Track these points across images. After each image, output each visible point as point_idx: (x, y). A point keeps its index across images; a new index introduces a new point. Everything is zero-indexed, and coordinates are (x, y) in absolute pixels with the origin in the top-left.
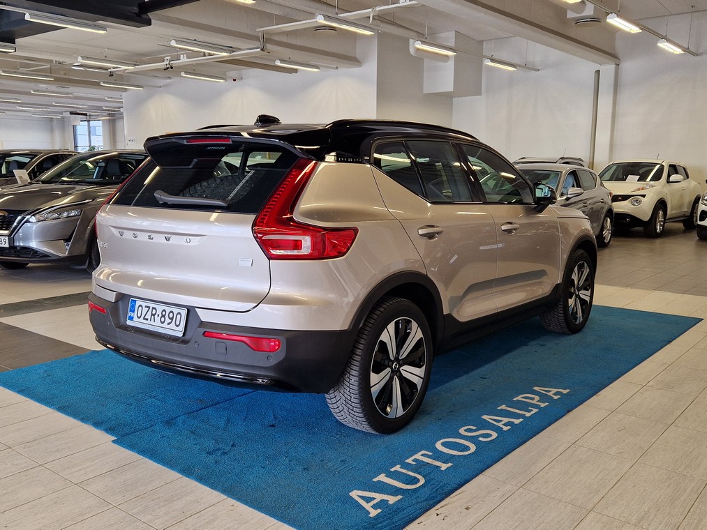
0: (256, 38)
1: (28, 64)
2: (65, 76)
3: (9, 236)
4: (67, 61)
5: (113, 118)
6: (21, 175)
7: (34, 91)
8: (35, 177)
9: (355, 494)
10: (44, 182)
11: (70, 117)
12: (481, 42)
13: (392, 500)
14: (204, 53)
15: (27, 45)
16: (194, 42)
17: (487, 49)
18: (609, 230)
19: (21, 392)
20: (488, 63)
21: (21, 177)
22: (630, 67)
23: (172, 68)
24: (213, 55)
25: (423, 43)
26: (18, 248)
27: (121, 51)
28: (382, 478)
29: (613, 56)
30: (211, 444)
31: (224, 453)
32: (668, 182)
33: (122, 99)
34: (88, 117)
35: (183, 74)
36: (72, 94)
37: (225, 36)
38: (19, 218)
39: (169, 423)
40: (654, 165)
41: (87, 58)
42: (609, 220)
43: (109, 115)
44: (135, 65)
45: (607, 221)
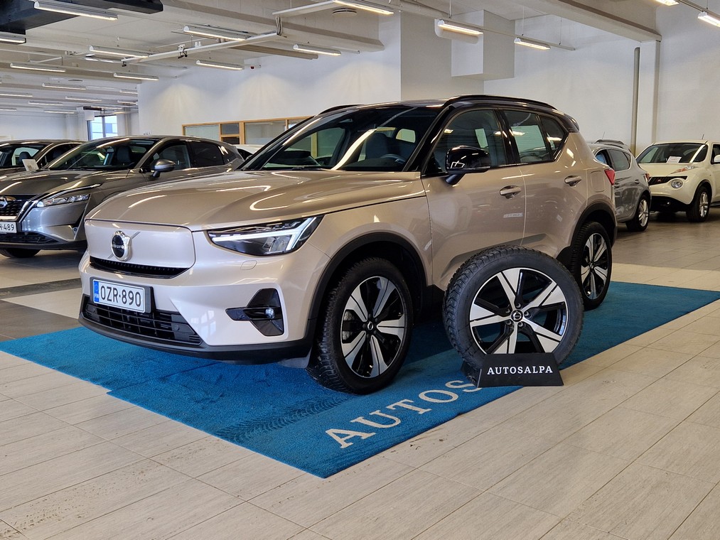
0: (272, 22)
1: (40, 55)
2: (76, 68)
3: (17, 222)
4: (80, 51)
5: (129, 112)
6: (31, 164)
7: (46, 84)
8: (44, 164)
9: (330, 432)
10: (51, 169)
11: (84, 113)
12: (513, 21)
13: (365, 436)
14: (220, 39)
15: (38, 36)
16: (209, 28)
17: (519, 28)
18: (645, 213)
19: (24, 356)
20: (518, 43)
21: (30, 167)
22: (671, 43)
23: (186, 56)
24: (230, 40)
25: (447, 22)
26: (26, 234)
27: (134, 40)
28: (360, 420)
29: (654, 32)
30: (200, 395)
31: (212, 402)
32: (713, 163)
33: (136, 91)
34: (102, 112)
35: (199, 63)
36: (85, 87)
37: (240, 21)
38: (27, 203)
39: (163, 379)
40: (698, 145)
41: (99, 48)
42: (645, 202)
43: (124, 109)
44: (149, 54)
45: (643, 203)
